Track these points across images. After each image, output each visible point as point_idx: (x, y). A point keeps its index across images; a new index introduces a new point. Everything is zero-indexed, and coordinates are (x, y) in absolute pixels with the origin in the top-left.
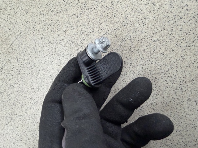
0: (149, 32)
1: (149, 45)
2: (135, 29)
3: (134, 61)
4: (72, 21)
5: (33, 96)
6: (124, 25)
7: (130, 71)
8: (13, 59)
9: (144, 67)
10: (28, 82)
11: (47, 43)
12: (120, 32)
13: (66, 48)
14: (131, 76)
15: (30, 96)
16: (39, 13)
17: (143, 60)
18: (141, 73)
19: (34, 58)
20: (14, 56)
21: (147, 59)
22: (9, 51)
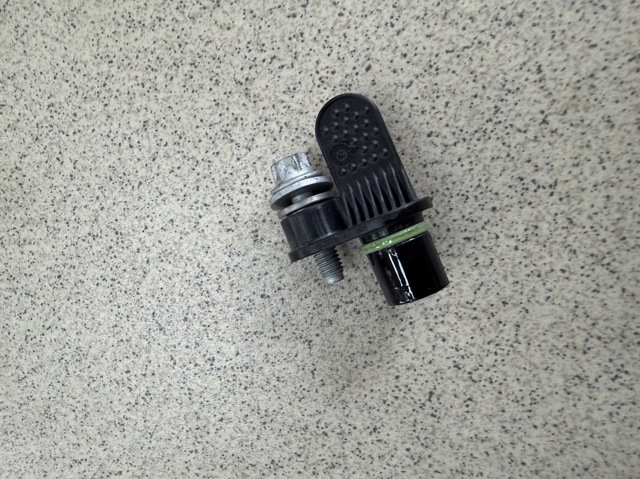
0: (624, 37)
1: (628, 94)
2: (558, 34)
3: (565, 172)
4: (269, 35)
5: (128, 372)
6: (504, 22)
7: (549, 218)
8: (29, 227)
9: (612, 191)
10: (102, 315)
11: (170, 145)
12: (490, 57)
13: (256, 152)
14: (560, 239)
15: (113, 375)
16: (123, 21)
17: (606, 164)
18: (604, 218)
19: (118, 210)
20: (34, 215)
21: (627, 157)
22: (8, 195)
